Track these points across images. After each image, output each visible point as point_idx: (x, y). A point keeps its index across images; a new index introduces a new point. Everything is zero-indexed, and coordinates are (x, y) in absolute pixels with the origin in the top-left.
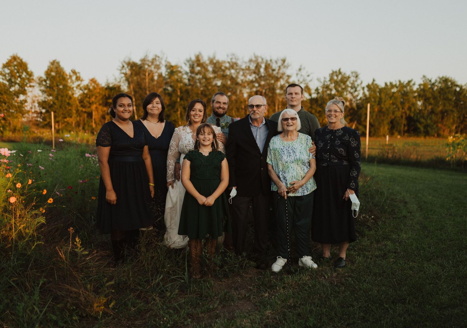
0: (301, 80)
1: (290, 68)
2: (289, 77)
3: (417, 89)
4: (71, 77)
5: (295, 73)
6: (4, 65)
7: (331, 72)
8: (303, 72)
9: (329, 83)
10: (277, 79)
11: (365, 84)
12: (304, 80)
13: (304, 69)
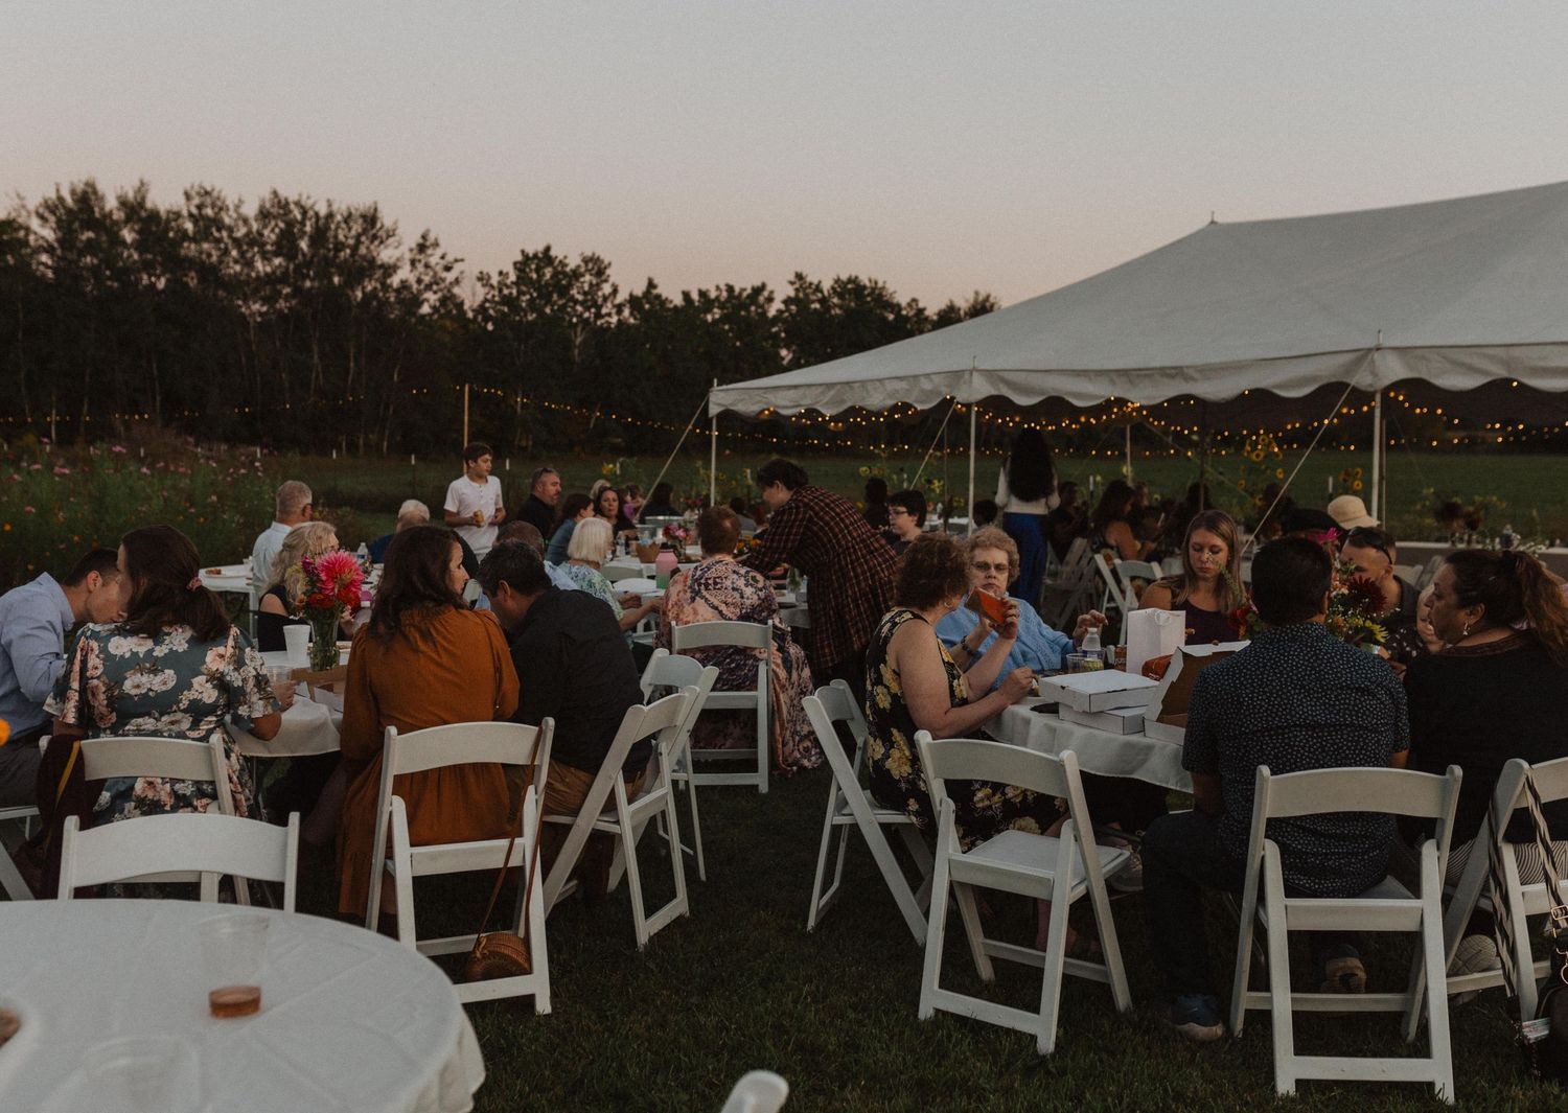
0: (427, 279)
1: (391, 241)
2: (390, 269)
3: (779, 312)
5: (408, 256)
7: (519, 258)
8: (434, 259)
9: (513, 290)
11: (621, 297)
12: (436, 281)
13: (436, 245)
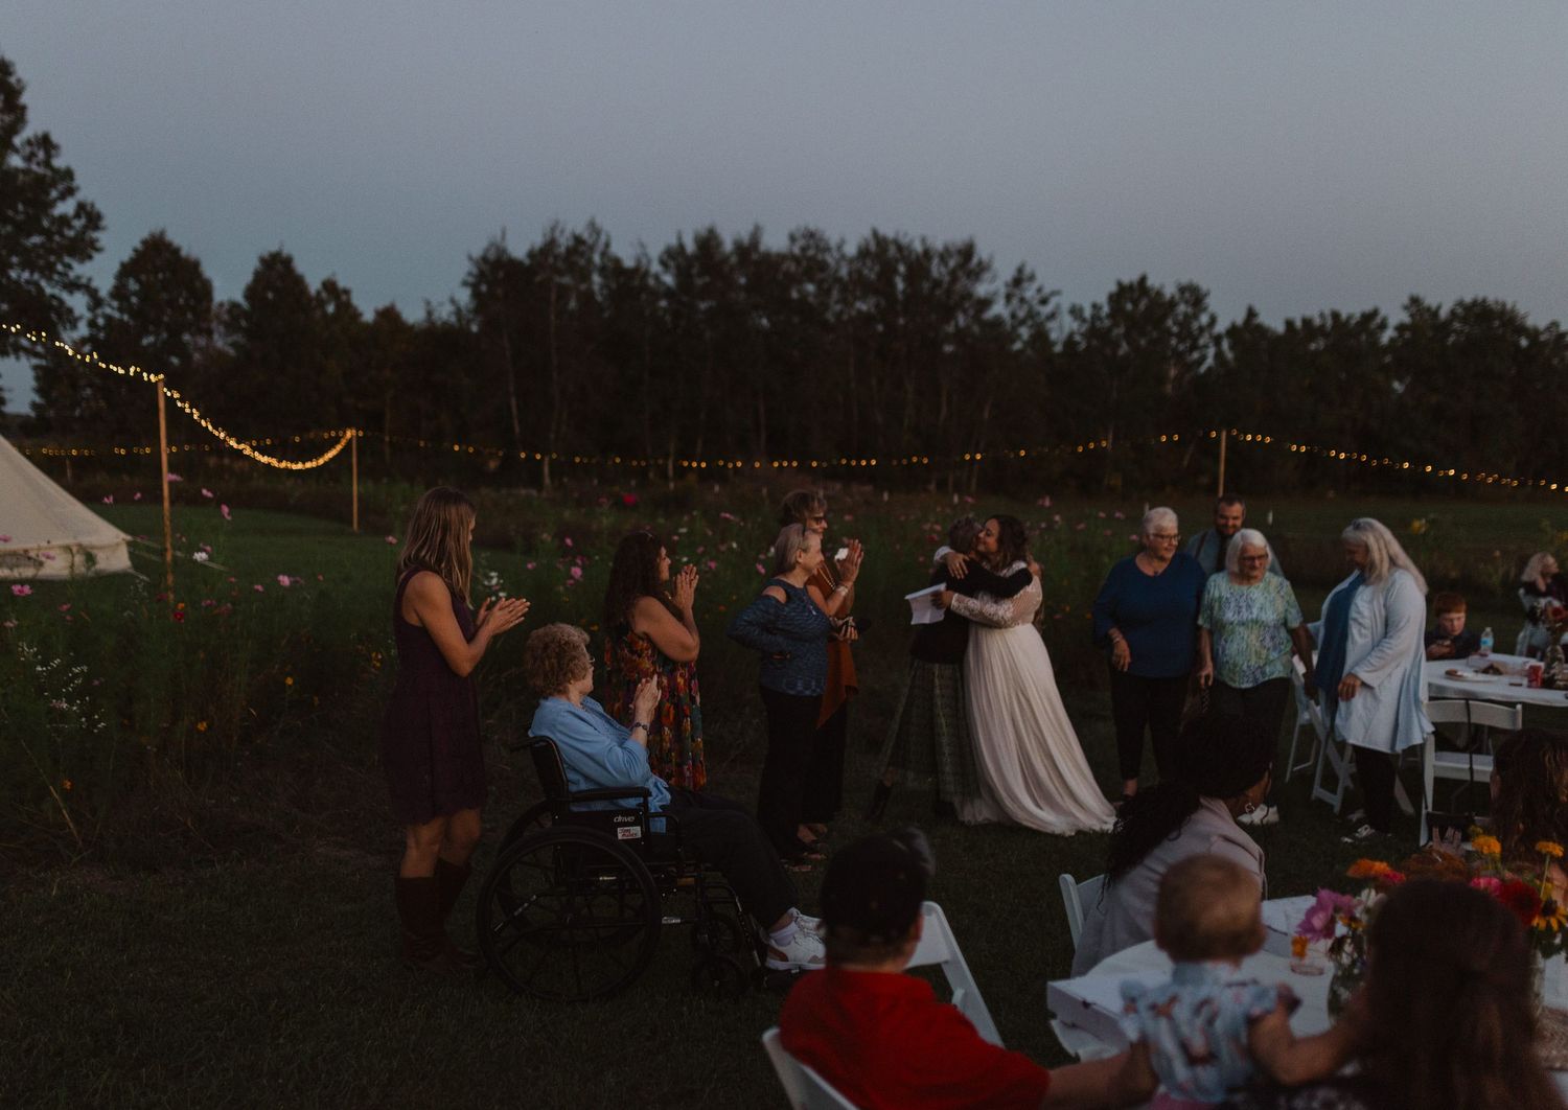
0: (1021, 314)
1: (986, 276)
2: (985, 303)
3: (1392, 340)
4: (321, 303)
5: (1003, 291)
6: (123, 265)
7: (1113, 288)
8: (1030, 292)
9: (1107, 323)
10: (948, 313)
11: (1221, 327)
12: (1032, 315)
13: (1032, 278)
